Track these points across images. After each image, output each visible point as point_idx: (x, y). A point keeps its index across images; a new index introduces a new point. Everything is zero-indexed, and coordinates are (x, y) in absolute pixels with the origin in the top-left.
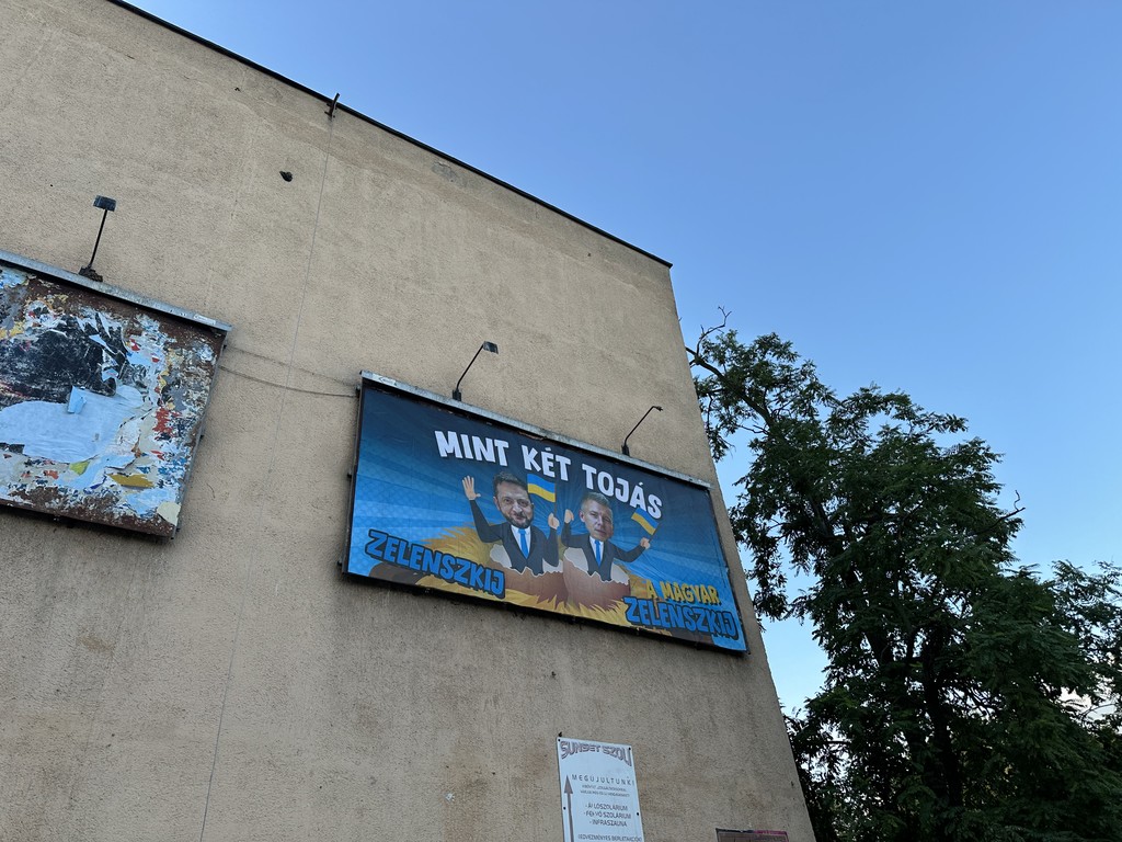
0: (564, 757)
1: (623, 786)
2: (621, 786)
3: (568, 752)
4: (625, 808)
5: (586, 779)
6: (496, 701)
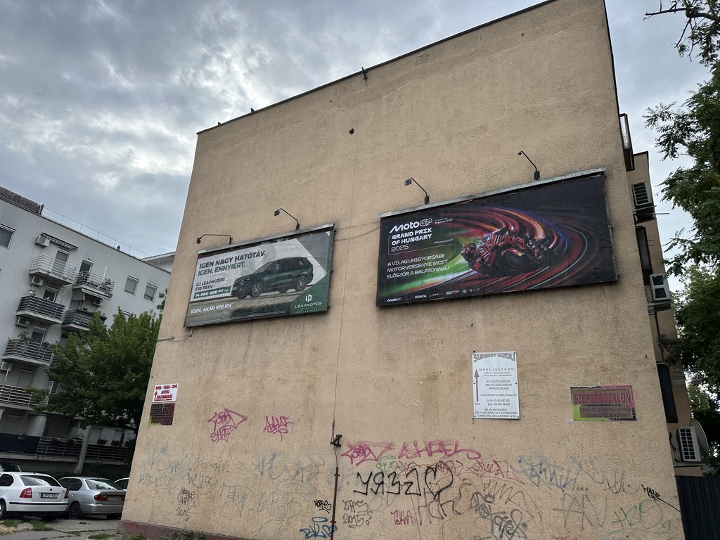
0: (475, 361)
1: (509, 371)
2: (507, 371)
3: (477, 359)
4: (509, 381)
5: (487, 370)
6: (442, 342)
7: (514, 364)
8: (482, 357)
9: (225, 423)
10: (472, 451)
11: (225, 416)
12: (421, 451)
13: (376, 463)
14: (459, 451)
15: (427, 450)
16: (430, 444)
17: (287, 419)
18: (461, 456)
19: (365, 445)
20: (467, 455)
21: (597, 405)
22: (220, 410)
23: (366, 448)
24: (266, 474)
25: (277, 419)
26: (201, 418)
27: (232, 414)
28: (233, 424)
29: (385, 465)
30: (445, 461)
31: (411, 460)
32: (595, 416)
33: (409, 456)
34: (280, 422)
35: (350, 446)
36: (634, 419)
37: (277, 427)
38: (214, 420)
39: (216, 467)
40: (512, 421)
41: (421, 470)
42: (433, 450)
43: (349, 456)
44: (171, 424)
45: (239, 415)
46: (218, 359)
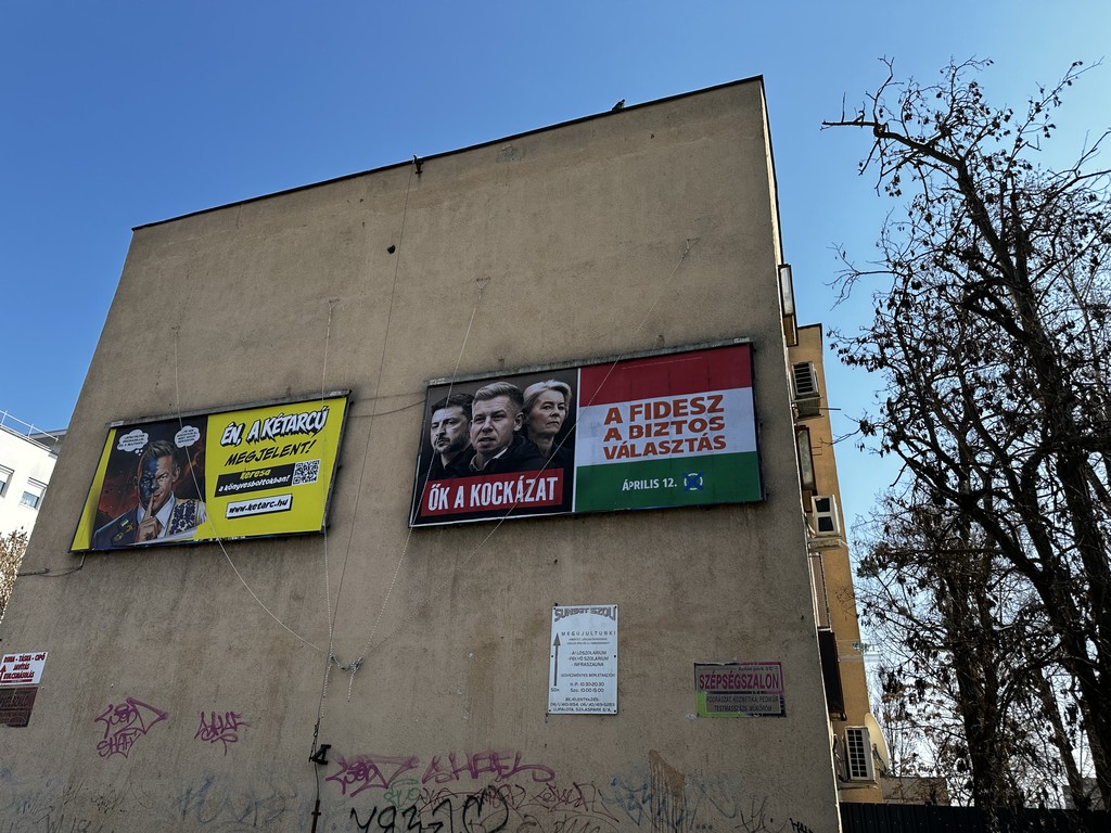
0: (556, 620)
1: (606, 637)
2: (603, 636)
3: (560, 616)
4: (605, 653)
5: (573, 634)
6: (509, 589)
7: (613, 625)
8: (567, 614)
9: (126, 724)
10: (540, 767)
11: (127, 711)
12: (460, 770)
13: (384, 791)
14: (521, 769)
15: (470, 769)
16: (476, 759)
17: (238, 717)
18: (523, 777)
19: (368, 762)
20: (534, 775)
21: (731, 693)
22: (118, 701)
23: (370, 767)
24: (192, 814)
25: (220, 718)
26: (84, 715)
27: (140, 709)
28: (140, 726)
29: (399, 794)
30: (497, 785)
31: (443, 786)
32: (727, 709)
33: (440, 778)
34: (224, 723)
35: (343, 763)
36: (783, 714)
37: (219, 731)
38: (107, 718)
39: (102, 803)
40: (607, 718)
41: (458, 803)
42: (479, 767)
43: (340, 780)
44: (26, 725)
45: (153, 710)
46: (124, 611)
